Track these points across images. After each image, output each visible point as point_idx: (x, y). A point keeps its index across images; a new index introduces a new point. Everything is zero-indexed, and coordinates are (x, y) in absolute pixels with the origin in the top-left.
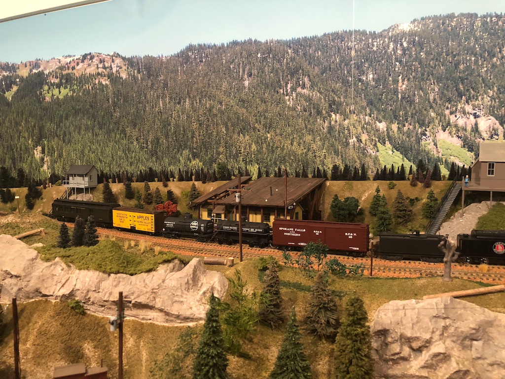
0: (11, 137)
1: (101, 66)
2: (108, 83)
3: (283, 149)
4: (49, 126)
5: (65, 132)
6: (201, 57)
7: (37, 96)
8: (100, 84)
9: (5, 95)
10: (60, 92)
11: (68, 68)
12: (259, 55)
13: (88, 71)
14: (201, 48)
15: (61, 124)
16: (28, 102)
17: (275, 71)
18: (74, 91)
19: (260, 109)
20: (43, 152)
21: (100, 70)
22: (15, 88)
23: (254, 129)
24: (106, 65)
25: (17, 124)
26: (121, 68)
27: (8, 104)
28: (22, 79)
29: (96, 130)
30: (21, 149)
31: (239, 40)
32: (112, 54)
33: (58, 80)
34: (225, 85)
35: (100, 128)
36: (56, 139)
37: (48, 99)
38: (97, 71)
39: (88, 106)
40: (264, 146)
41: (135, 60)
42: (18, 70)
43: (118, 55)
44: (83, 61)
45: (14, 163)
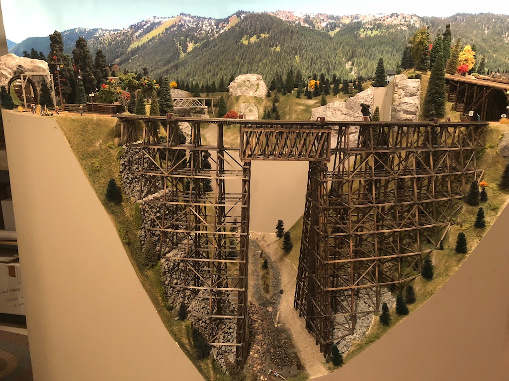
0: (329, 57)
1: (404, 20)
2: (406, 29)
3: (501, 61)
4: (359, 50)
5: (371, 54)
6: (464, 19)
7: (354, 34)
8: (401, 29)
9: (329, 33)
10: (372, 33)
11: (380, 20)
12: (493, 20)
13: (394, 22)
14: (464, 15)
15: (369, 50)
16: (347, 37)
17: (501, 28)
18: (382, 32)
19: (492, 43)
20: (353, 64)
21: (402, 23)
22: (338, 30)
23: (488, 52)
24: (407, 20)
25: (335, 49)
26: (416, 22)
27: (330, 38)
28: (344, 25)
29: (394, 53)
30: (335, 63)
31: (484, 13)
32: (411, 14)
33: (372, 26)
34: (475, 32)
35: (397, 52)
36: (364, 57)
37: (362, 36)
38: (400, 23)
39: (390, 41)
40: (492, 60)
41: (425, 18)
42: (341, 20)
43: (415, 15)
44: (391, 17)
45: (328, 72)
